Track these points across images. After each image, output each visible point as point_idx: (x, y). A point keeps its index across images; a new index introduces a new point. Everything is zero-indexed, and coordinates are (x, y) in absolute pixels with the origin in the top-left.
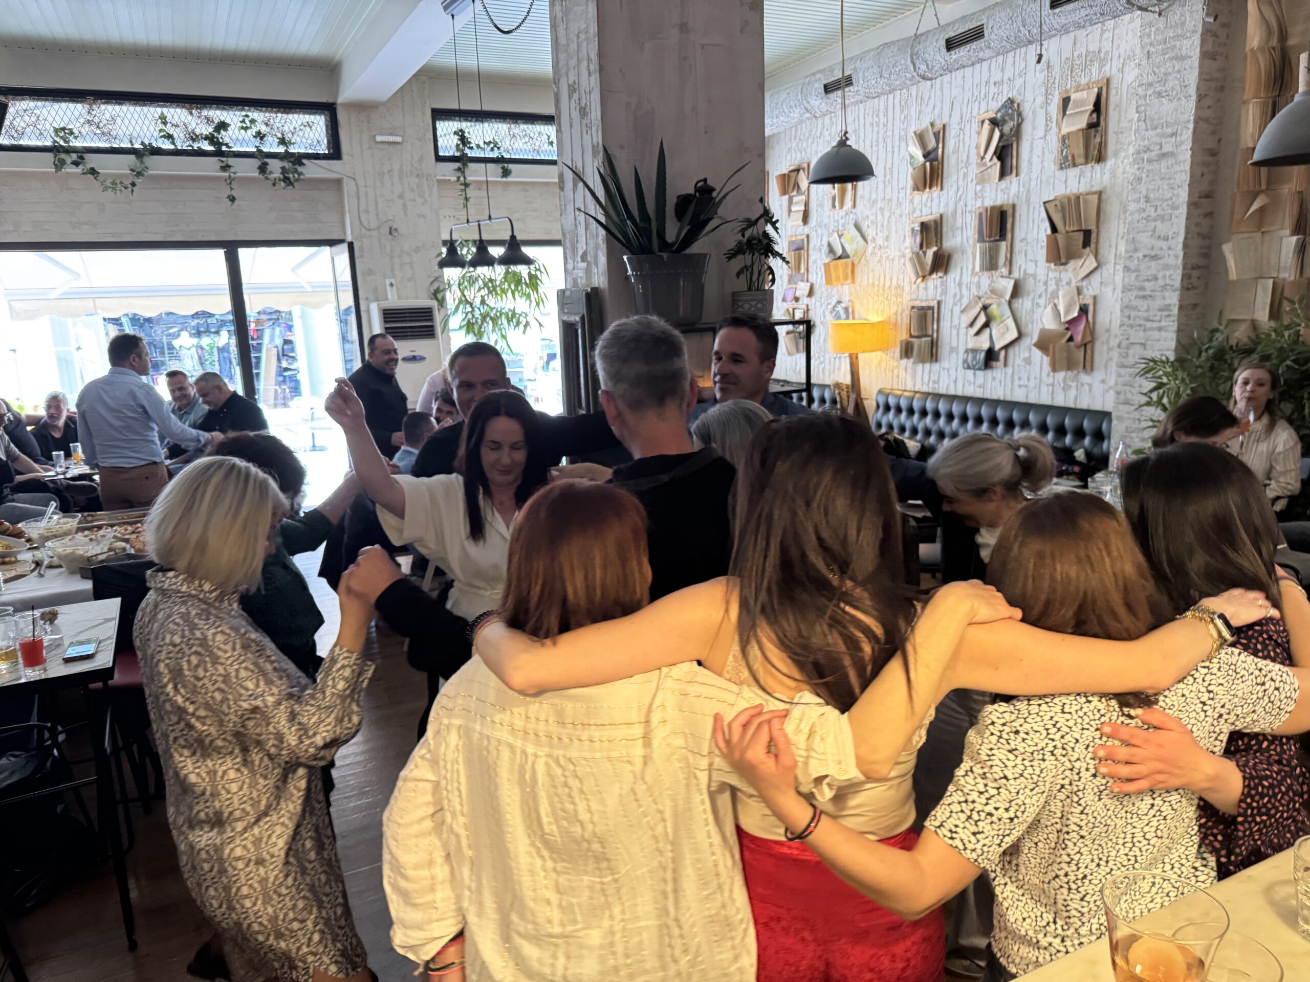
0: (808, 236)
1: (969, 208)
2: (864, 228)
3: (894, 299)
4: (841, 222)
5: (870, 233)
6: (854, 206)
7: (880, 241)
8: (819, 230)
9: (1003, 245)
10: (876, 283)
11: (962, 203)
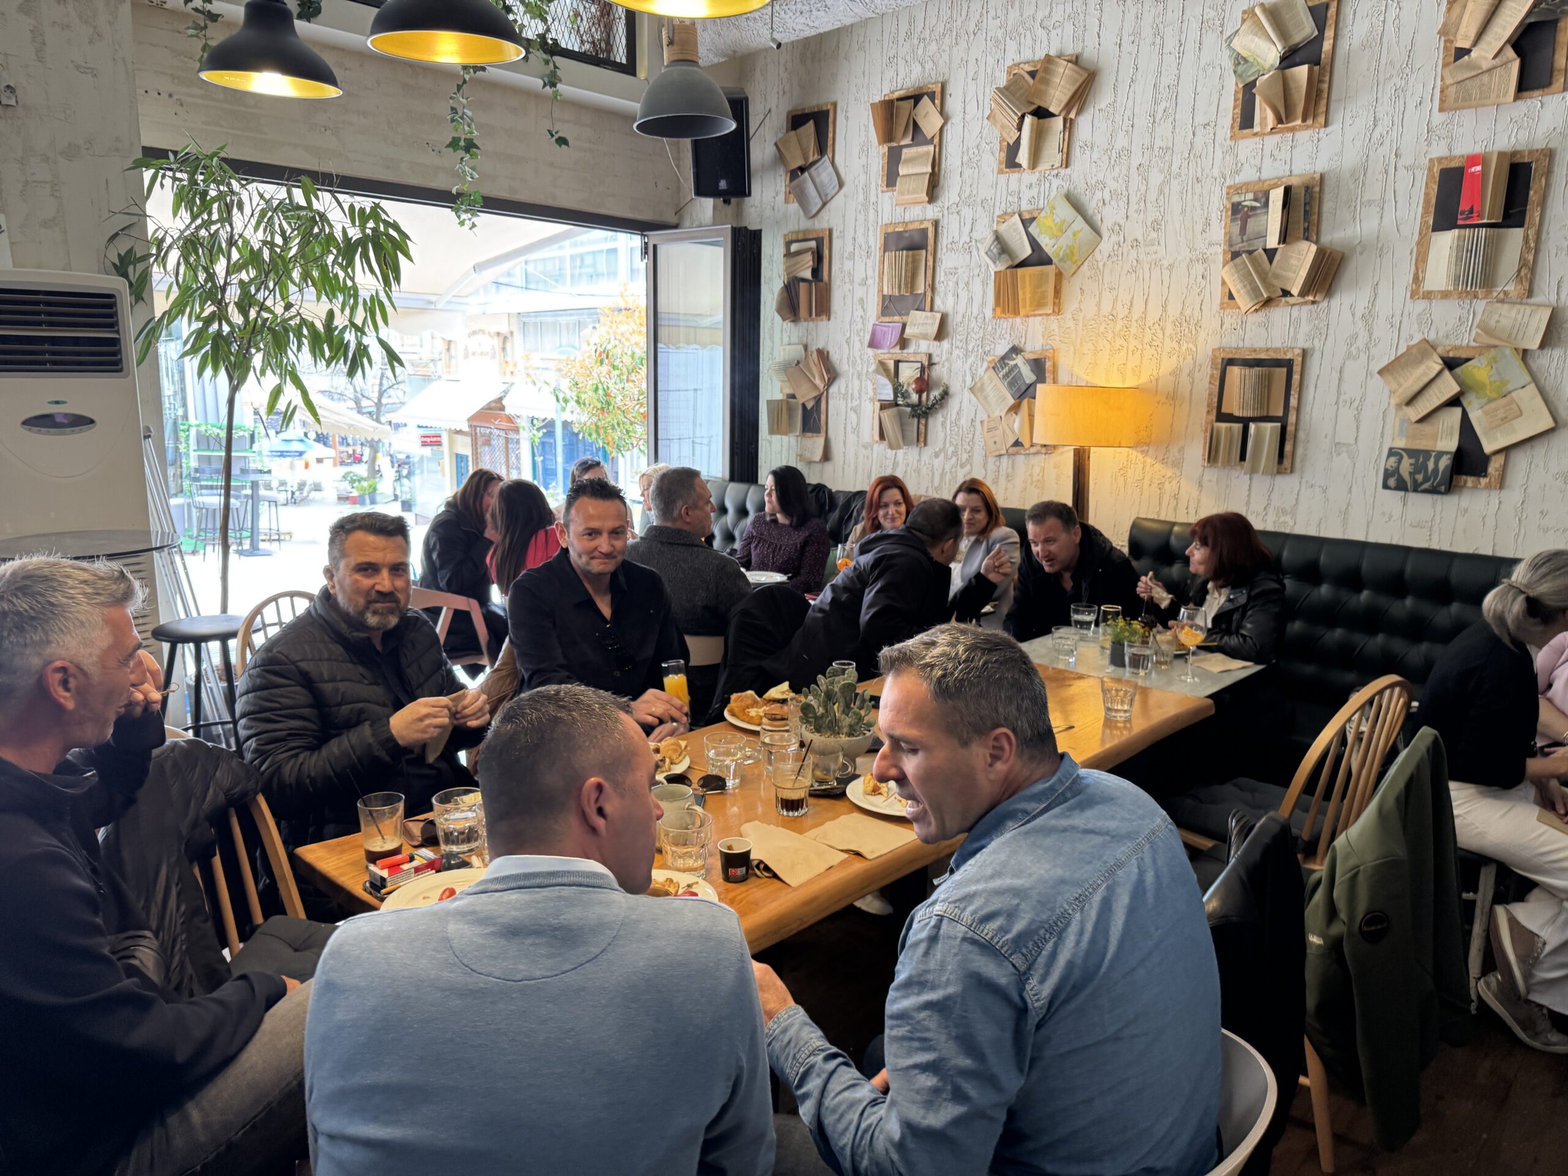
0: (936, 224)
1: (1406, 160)
2: (1091, 207)
3: (1169, 345)
4: (1026, 195)
5: (1108, 217)
6: (1067, 163)
7: (1135, 230)
8: (967, 213)
9: (1515, 236)
10: (1122, 312)
11: (1385, 150)
